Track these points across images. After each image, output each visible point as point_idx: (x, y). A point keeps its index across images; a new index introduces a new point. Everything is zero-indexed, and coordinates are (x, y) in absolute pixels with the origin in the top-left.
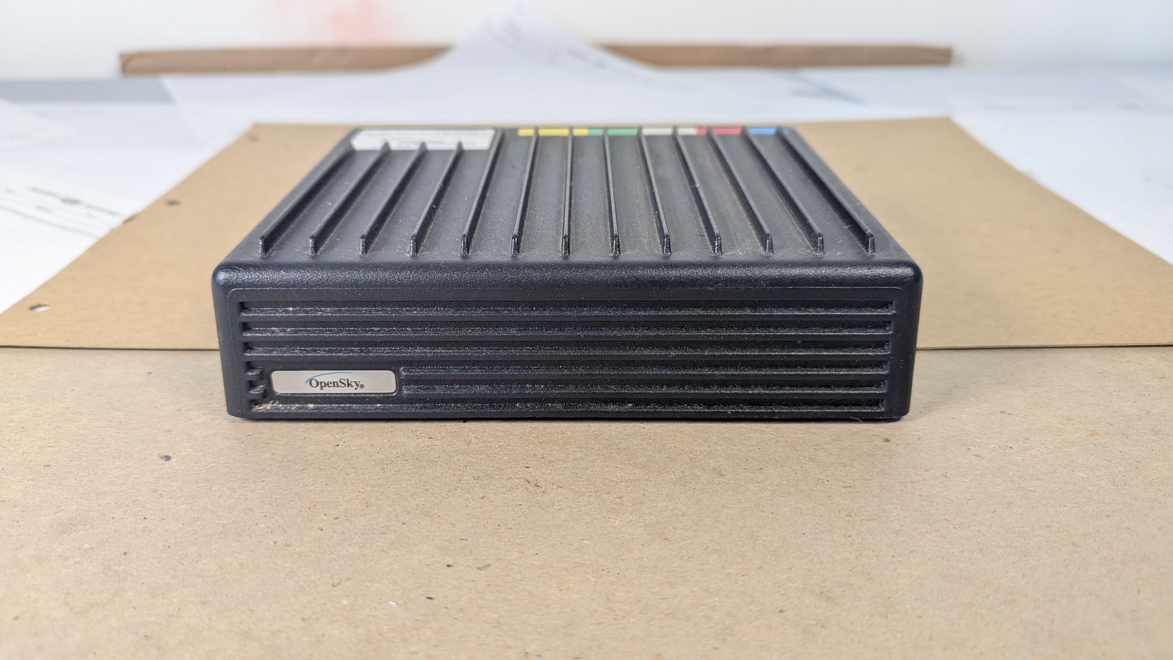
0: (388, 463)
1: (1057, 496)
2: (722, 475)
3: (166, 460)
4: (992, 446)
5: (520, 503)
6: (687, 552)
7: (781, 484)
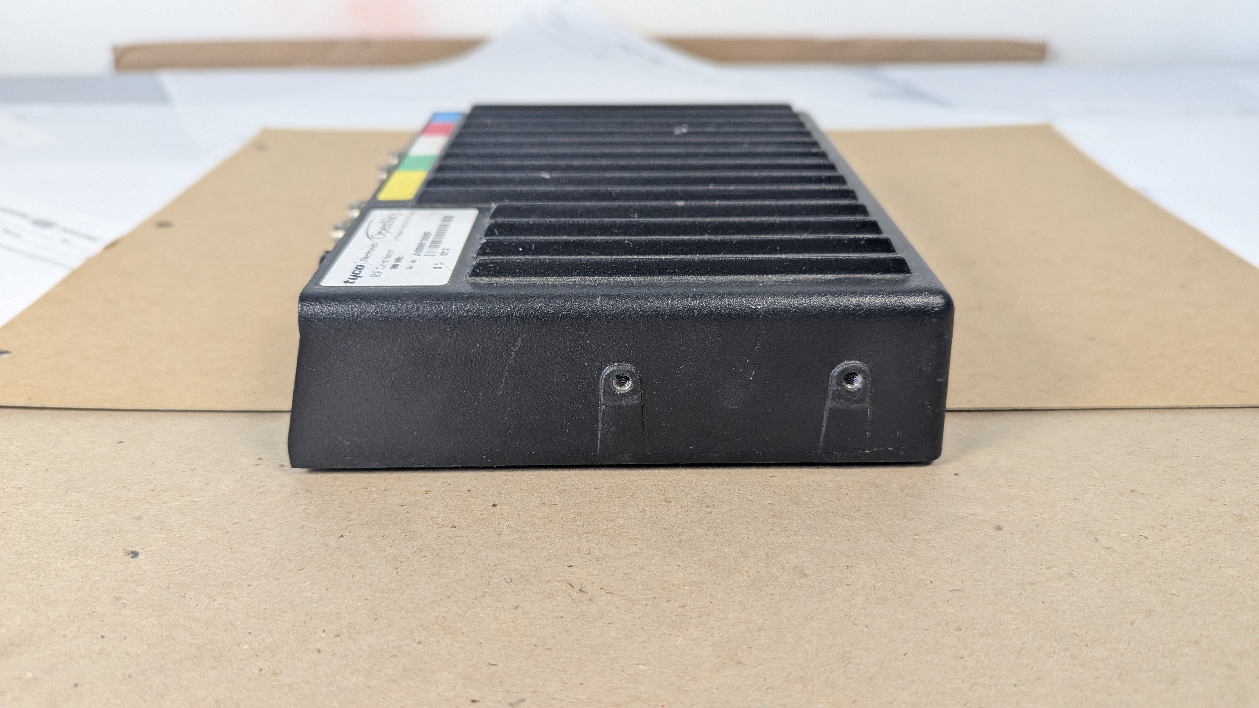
0: (402, 560)
1: (1204, 601)
2: (805, 576)
3: (132, 557)
4: (1124, 535)
5: (561, 614)
6: (765, 680)
7: (876, 587)
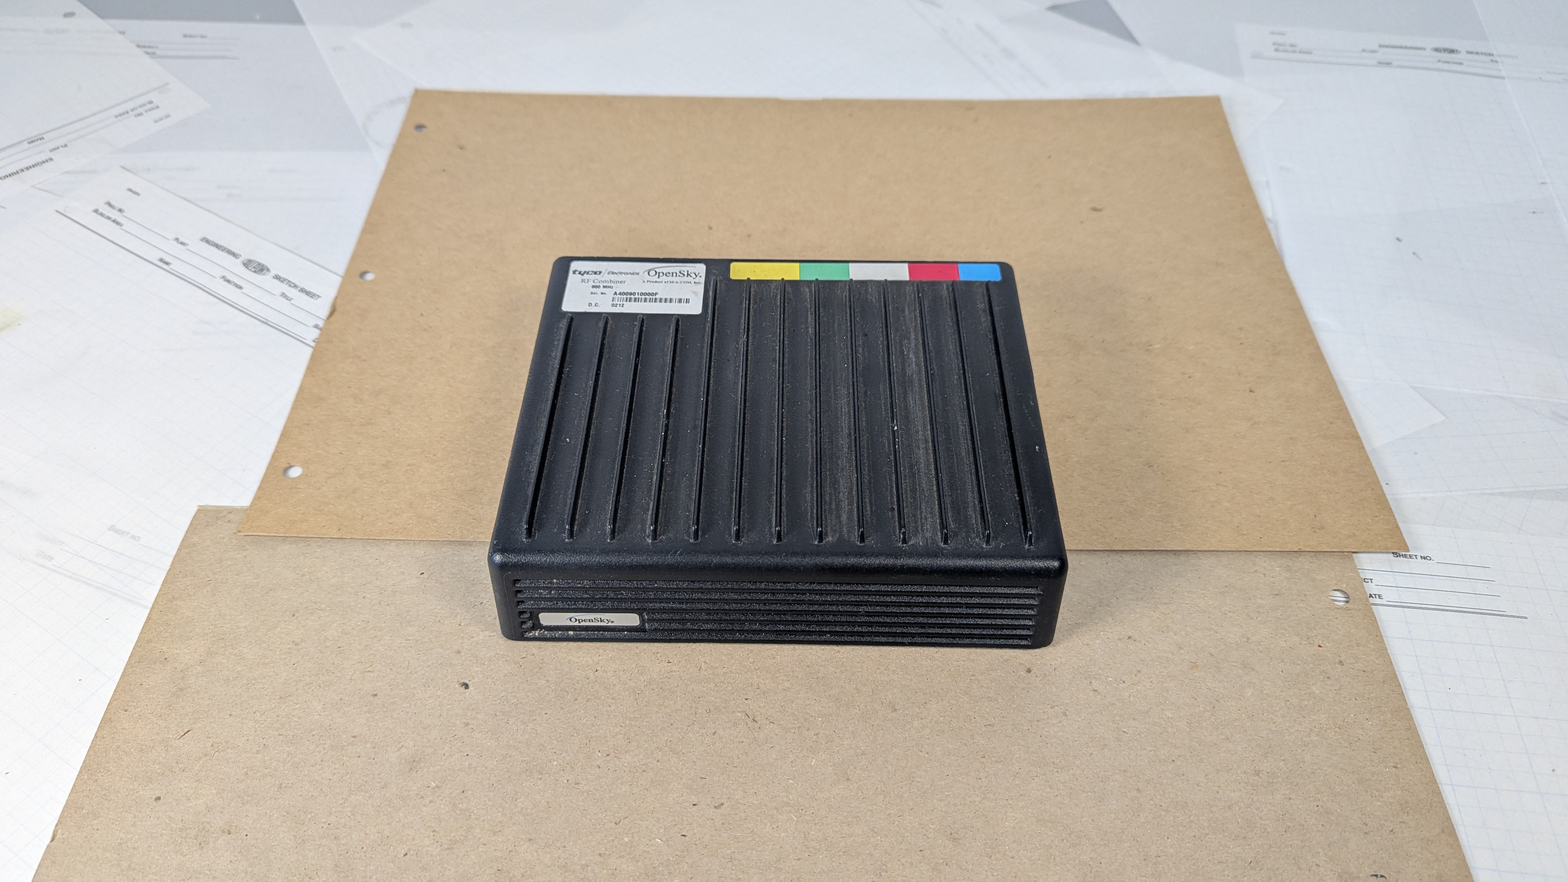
2: (895, 710)
3: (465, 689)
6: (862, 792)
7: (939, 721)
